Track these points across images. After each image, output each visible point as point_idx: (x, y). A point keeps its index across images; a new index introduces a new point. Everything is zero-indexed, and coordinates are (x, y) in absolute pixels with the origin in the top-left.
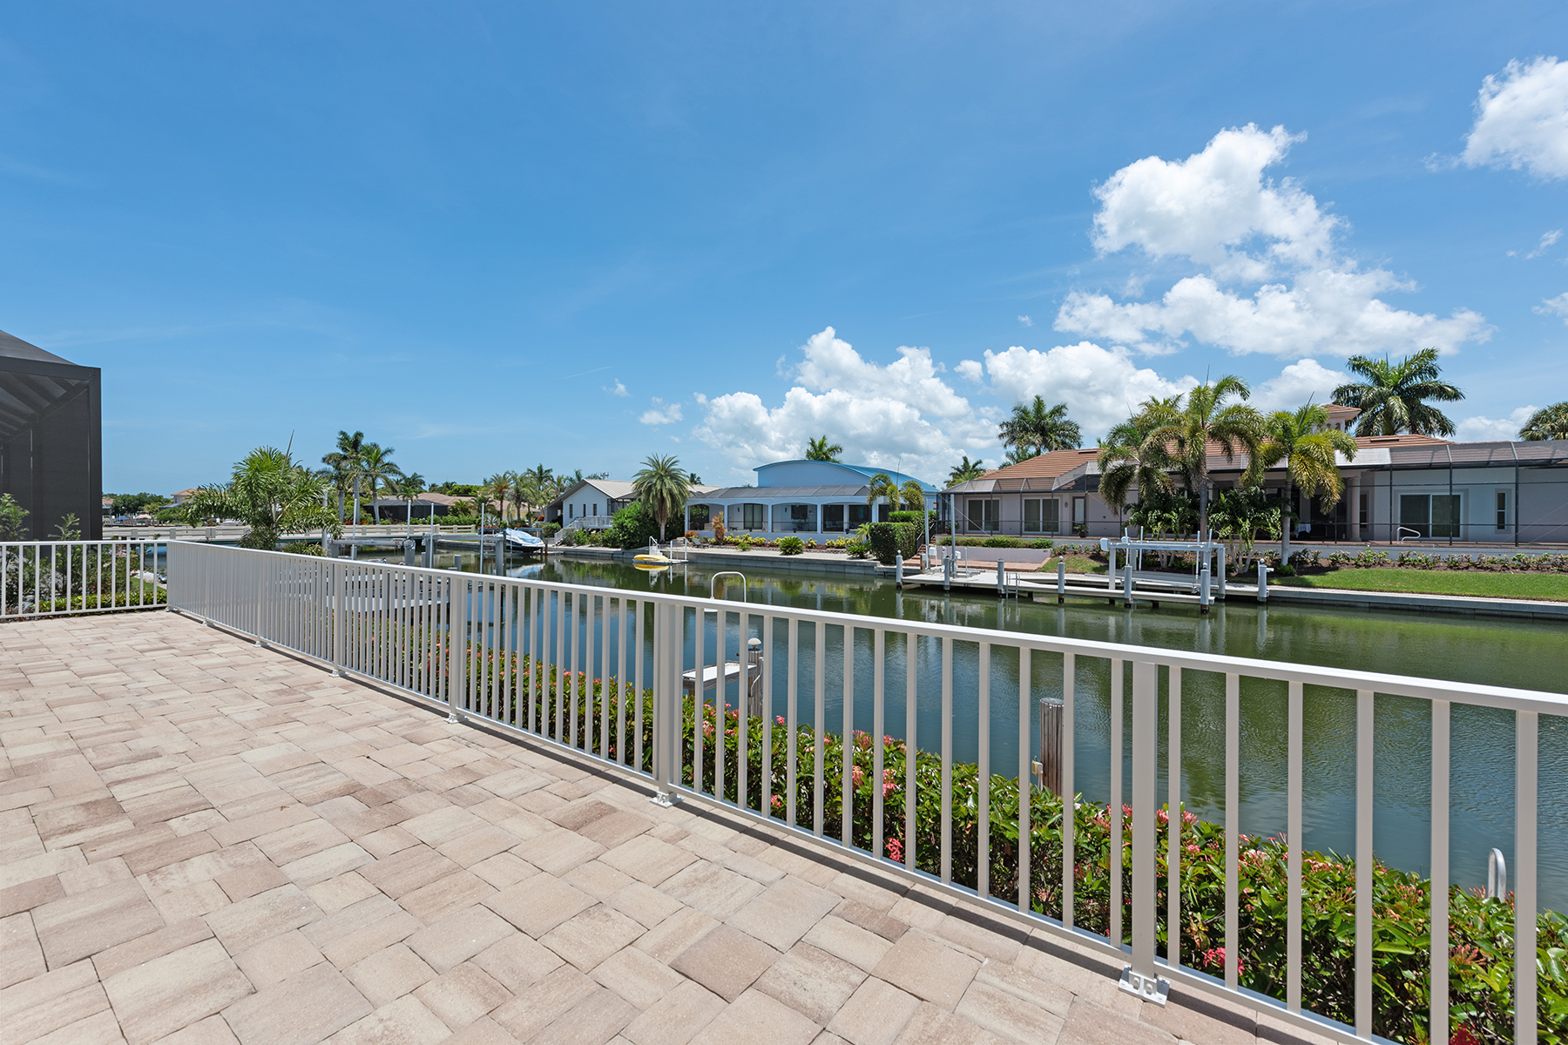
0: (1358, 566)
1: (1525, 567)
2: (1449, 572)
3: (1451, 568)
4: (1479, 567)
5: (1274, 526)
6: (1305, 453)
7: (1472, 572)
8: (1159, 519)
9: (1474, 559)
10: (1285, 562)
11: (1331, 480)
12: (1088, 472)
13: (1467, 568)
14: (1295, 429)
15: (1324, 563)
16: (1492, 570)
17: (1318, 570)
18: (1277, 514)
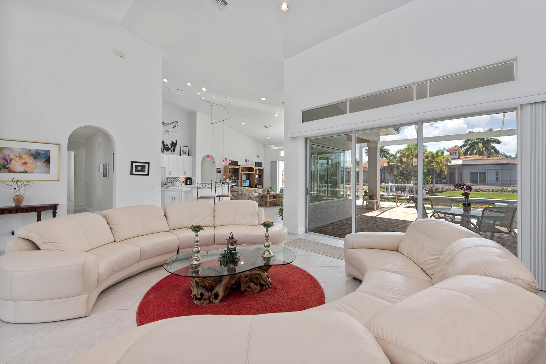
0: (453, 191)
1: (493, 191)
2: (475, 192)
3: (476, 191)
4: (482, 191)
5: (429, 180)
6: (437, 162)
7: (480, 192)
8: (400, 178)
9: (481, 189)
10: (434, 190)
11: (445, 169)
12: (384, 166)
13: (479, 191)
14: (435, 155)
15: (444, 190)
16: (485, 192)
17: (442, 192)
18: (430, 177)
